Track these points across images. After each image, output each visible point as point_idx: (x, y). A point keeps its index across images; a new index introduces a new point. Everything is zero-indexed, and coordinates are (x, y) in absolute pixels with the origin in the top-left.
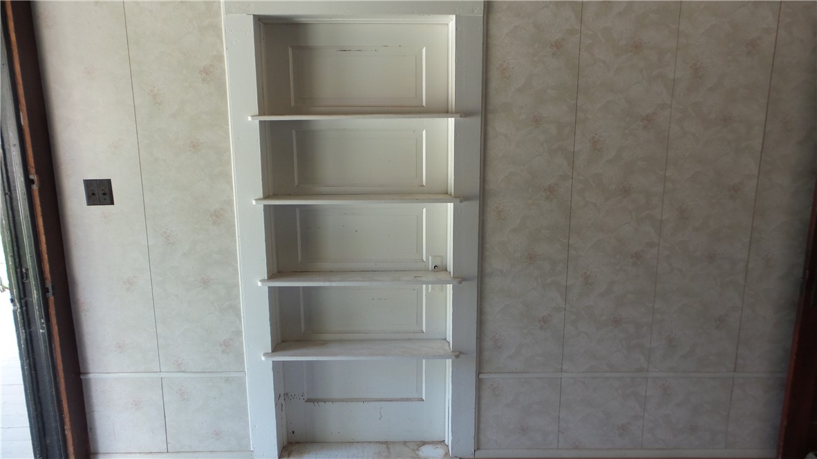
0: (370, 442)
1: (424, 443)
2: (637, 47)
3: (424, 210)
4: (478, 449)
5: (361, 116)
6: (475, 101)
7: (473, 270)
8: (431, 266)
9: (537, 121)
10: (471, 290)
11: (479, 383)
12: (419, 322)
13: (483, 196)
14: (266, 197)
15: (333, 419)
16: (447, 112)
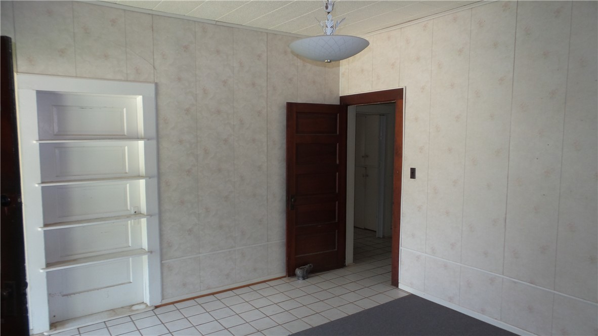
0: (102, 312)
1: (133, 305)
2: (219, 112)
3: (128, 185)
4: (163, 299)
5: (98, 140)
6: (153, 133)
7: (156, 210)
8: (133, 212)
9: (181, 142)
10: (156, 220)
11: (162, 265)
12: (127, 241)
13: (159, 175)
14: (42, 183)
15: (79, 304)
16: (138, 138)
